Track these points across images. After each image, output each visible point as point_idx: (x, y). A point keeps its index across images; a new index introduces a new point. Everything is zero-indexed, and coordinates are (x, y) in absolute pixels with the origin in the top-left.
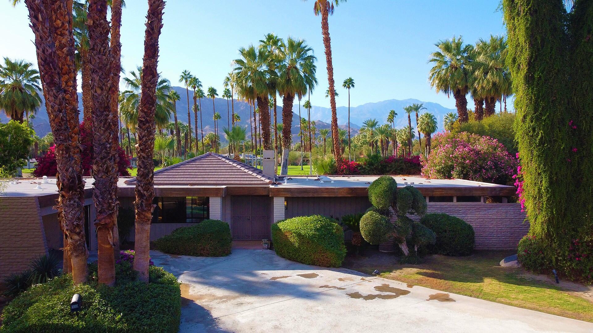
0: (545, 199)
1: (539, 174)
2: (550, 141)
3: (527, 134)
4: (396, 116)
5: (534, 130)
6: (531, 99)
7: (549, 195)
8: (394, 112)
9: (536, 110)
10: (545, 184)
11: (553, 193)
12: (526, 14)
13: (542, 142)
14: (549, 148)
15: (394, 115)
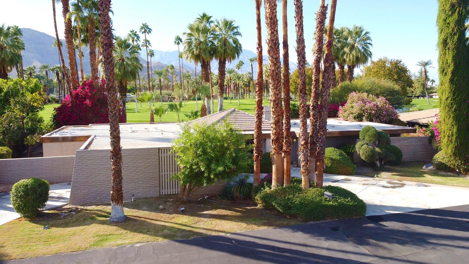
0: (454, 137)
1: (452, 125)
2: (459, 110)
3: (448, 106)
4: (243, 64)
5: (452, 104)
6: (452, 90)
7: (457, 135)
8: (242, 62)
9: (454, 95)
10: (455, 130)
11: (459, 135)
12: (453, 49)
13: (455, 110)
14: (458, 113)
15: (242, 64)
